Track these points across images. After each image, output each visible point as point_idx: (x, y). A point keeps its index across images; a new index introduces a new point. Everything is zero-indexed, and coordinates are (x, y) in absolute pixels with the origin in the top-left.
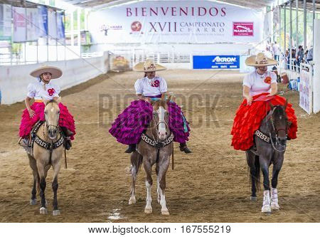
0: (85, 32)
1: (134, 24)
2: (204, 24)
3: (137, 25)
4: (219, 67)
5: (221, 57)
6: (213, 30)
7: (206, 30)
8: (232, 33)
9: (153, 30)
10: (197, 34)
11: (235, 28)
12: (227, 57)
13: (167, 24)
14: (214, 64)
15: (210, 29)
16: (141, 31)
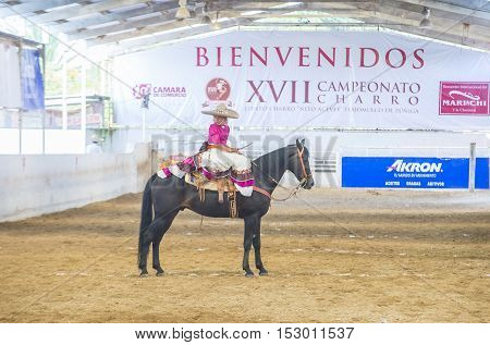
0: (101, 99)
1: (213, 83)
2: (373, 87)
3: (220, 86)
4: (403, 185)
6: (394, 100)
7: (376, 100)
9: (256, 98)
10: (355, 110)
12: (421, 161)
13: (289, 86)
14: (391, 177)
15: (385, 97)
16: (228, 99)
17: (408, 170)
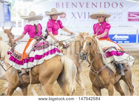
4: (117, 42)
5: (118, 35)
8: (127, 19)
9: (74, 18)
11: (129, 16)
12: (122, 35)
13: (83, 14)
14: (114, 40)
16: (66, 18)
17: (119, 38)
